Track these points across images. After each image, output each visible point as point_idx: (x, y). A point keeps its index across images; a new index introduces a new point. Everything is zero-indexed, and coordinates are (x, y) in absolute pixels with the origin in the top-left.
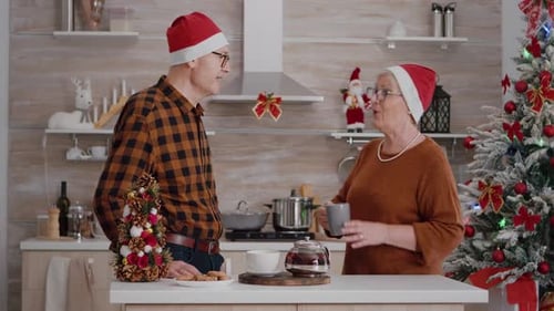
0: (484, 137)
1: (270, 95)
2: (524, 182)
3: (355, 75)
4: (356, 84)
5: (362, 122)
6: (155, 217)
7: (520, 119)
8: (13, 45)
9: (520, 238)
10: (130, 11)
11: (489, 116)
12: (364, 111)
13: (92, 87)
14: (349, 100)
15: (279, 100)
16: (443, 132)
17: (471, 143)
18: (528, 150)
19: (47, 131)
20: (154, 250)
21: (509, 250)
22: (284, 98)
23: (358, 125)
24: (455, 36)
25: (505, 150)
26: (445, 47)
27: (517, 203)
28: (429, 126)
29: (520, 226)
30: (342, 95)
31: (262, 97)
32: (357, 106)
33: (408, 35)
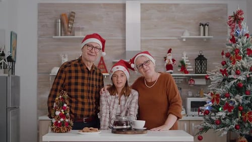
0: (213, 75)
2: (229, 93)
3: (170, 51)
4: (170, 55)
6: (65, 107)
7: (227, 67)
8: (39, 42)
9: (226, 115)
10: (83, 28)
11: (216, 67)
12: (173, 65)
13: (68, 57)
14: (167, 61)
16: (204, 73)
17: (208, 77)
19: (50, 74)
20: (64, 120)
21: (223, 119)
23: (171, 71)
24: (208, 35)
25: (221, 80)
26: (205, 40)
27: (225, 101)
28: (198, 71)
29: (226, 110)
30: (164, 59)
32: (170, 63)
33: (190, 35)
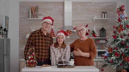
0: (109, 38)
1: (69, 30)
2: (117, 47)
4: (87, 28)
5: (88, 35)
6: (33, 54)
7: (116, 34)
9: (116, 58)
12: (89, 33)
13: (35, 29)
15: (71, 31)
16: (104, 37)
17: (106, 39)
18: (118, 41)
19: (26, 38)
20: (33, 61)
21: (114, 60)
22: (72, 31)
24: (107, 18)
25: (113, 41)
26: (105, 20)
27: (115, 51)
28: (102, 36)
29: (116, 56)
31: (67, 31)
32: (87, 32)
33: (97, 18)
